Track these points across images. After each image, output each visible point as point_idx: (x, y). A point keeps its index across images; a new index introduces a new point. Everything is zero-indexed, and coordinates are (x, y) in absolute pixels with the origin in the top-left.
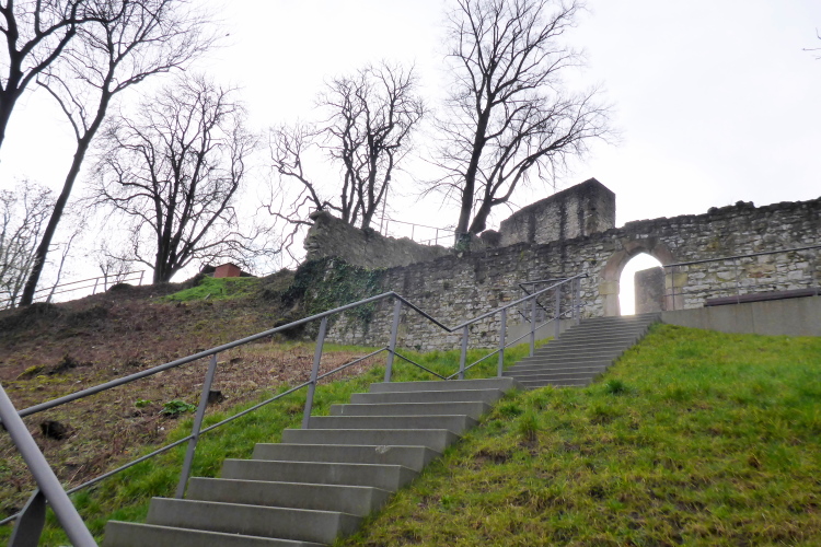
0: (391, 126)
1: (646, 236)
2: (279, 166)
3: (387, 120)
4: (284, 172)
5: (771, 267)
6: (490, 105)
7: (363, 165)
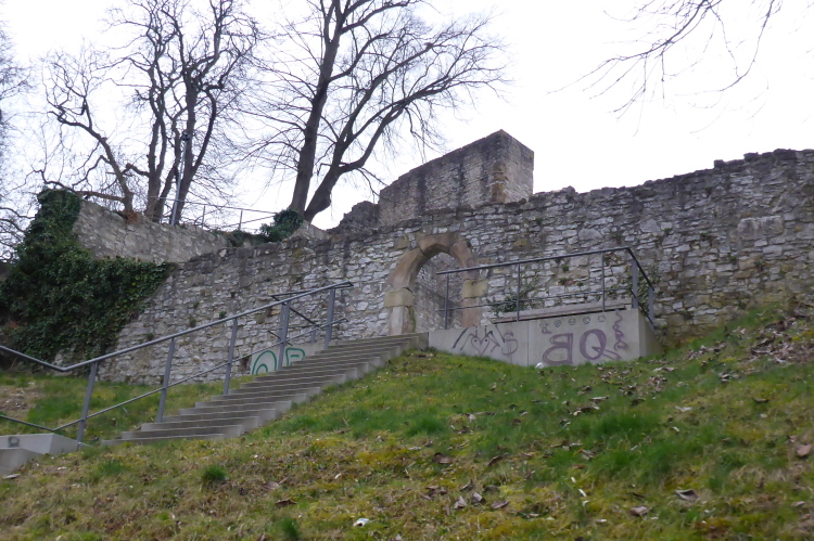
0: (216, 57)
1: (445, 230)
2: (57, 111)
3: (212, 48)
4: (65, 122)
5: (584, 272)
6: (340, 30)
7: (182, 110)
